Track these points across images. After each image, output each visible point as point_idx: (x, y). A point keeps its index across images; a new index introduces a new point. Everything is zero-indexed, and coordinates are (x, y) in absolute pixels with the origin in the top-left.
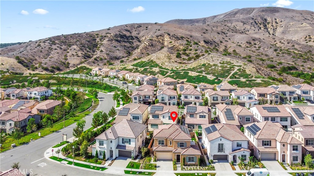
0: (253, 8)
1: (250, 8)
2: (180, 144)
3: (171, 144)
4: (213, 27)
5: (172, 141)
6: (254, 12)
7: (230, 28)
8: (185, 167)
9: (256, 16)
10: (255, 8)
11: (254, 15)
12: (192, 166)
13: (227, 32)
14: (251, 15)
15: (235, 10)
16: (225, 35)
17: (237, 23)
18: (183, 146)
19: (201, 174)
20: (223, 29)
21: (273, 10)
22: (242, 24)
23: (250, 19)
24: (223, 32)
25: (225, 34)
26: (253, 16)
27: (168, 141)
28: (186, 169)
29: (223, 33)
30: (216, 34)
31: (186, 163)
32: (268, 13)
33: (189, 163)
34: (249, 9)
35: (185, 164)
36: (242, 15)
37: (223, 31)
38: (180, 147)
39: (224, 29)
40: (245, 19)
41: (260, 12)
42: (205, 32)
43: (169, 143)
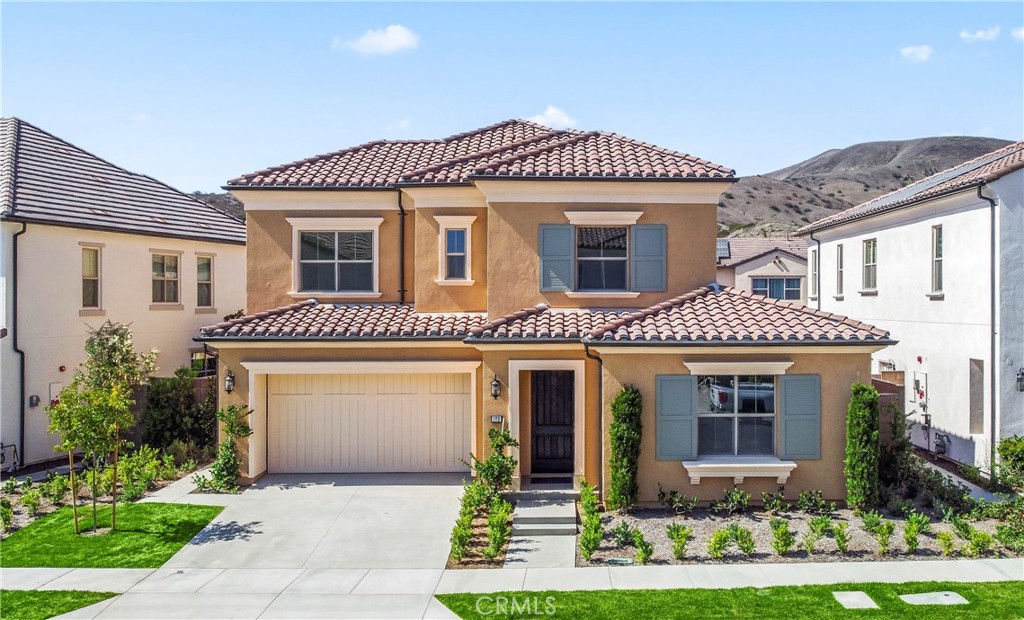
0: (897, 142)
1: (887, 143)
2: (570, 259)
3: (455, 268)
4: (755, 189)
5: (465, 223)
6: (900, 155)
7: (817, 196)
8: (652, 529)
9: (910, 167)
10: (903, 142)
11: (900, 165)
12: (748, 510)
13: (810, 206)
14: (891, 165)
15: (828, 155)
16: (802, 216)
17: (841, 184)
18: (616, 278)
19: (955, 599)
20: (790, 195)
21: (969, 149)
22: (862, 186)
23: (886, 178)
24: (791, 206)
25: (799, 212)
26: (899, 167)
27: (420, 225)
28: (664, 548)
29: (790, 210)
30: (766, 209)
31: (655, 473)
32: (950, 156)
33: (698, 470)
34: (882, 147)
35: (648, 494)
36: (857, 167)
37: (792, 202)
38: (581, 286)
39: (795, 195)
40: (867, 176)
41: (923, 153)
42: (726, 203)
43: (431, 250)
